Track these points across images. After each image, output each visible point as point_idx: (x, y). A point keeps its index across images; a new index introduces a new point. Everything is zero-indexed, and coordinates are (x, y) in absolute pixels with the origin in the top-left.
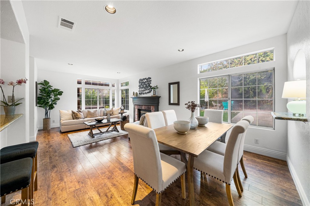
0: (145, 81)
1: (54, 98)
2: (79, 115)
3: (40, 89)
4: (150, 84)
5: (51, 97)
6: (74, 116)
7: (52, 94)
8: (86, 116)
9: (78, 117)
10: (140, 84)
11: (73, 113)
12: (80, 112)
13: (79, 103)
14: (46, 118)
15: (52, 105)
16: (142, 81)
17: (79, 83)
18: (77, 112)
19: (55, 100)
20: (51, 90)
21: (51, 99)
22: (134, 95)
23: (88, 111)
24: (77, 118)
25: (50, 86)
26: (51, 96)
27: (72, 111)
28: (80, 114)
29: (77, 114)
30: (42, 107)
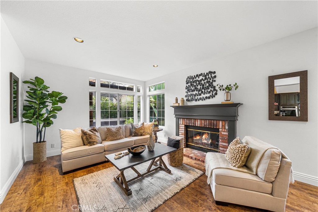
0: (199, 79)
1: (52, 107)
2: (93, 137)
3: (27, 92)
4: (212, 83)
5: (47, 106)
6: (85, 140)
7: (48, 100)
8: (104, 137)
9: (93, 141)
10: (189, 84)
11: (84, 133)
12: (95, 130)
13: (92, 115)
14: (39, 140)
15: (47, 119)
16: (193, 79)
17: (92, 84)
18: (90, 131)
19: (53, 111)
20: (47, 93)
21: (47, 109)
22: (177, 102)
23: (109, 130)
24: (91, 143)
25: (46, 88)
26: (47, 104)
27: (82, 130)
28: (96, 136)
29: (90, 135)
30: (30, 122)
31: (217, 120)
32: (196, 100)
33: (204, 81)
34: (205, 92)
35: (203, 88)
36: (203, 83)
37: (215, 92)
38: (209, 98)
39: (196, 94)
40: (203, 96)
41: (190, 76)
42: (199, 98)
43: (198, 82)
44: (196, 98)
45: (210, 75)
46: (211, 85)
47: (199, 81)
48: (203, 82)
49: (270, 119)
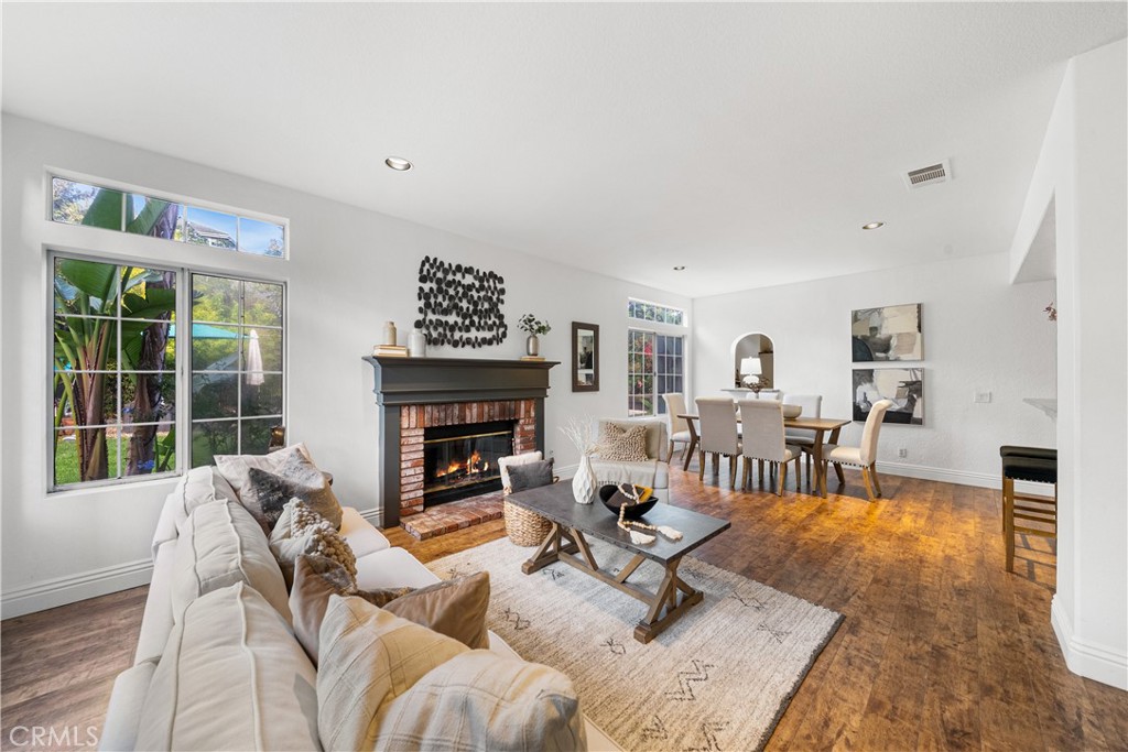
31: (516, 400)
32: (455, 344)
33: (478, 291)
34: (479, 323)
35: (475, 312)
36: (476, 298)
37: (502, 330)
38: (490, 342)
39: (456, 323)
40: (473, 334)
41: (435, 260)
42: (464, 338)
43: (460, 290)
44: (457, 335)
45: (491, 280)
46: (494, 309)
47: (463, 286)
48: (474, 293)
49: (574, 391)
